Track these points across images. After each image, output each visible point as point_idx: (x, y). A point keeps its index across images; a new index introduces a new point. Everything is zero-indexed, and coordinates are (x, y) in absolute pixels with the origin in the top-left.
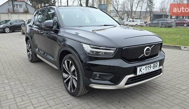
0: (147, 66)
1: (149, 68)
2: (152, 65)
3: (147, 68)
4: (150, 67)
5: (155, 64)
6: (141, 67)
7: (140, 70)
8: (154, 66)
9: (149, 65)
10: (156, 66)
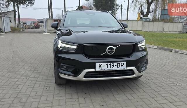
0: (109, 64)
1: (112, 66)
2: (116, 64)
3: (109, 66)
4: (114, 65)
5: (120, 63)
7: (100, 66)
8: (119, 65)
9: (111, 63)
10: (121, 65)
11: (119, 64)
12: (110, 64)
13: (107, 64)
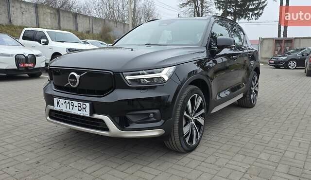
3: (68, 105)
6: (59, 100)
7: (58, 103)
8: (80, 107)
10: (83, 108)
12: (69, 102)
13: (66, 102)
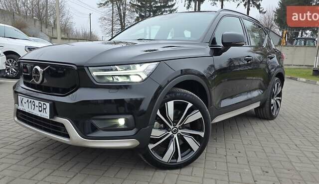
1: (33, 107)
2: (37, 102)
3: (30, 104)
4: (34, 105)
5: (42, 103)
6: (22, 97)
7: (21, 102)
8: (41, 107)
10: (44, 109)
11: (40, 105)
12: (31, 101)
13: (28, 101)
